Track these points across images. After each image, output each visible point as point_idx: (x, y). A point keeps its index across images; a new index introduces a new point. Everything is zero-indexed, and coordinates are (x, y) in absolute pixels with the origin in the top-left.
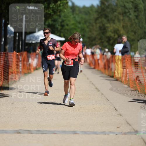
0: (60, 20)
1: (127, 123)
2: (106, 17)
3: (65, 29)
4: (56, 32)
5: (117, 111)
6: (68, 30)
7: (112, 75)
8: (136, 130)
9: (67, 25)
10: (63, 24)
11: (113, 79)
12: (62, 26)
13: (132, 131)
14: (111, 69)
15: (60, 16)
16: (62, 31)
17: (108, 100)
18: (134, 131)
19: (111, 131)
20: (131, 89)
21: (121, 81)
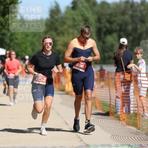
0: (9, 34)
1: (78, 137)
2: (56, 30)
3: (15, 43)
4: (5, 46)
5: (68, 125)
6: (17, 44)
7: (62, 88)
8: (87, 144)
9: (16, 39)
10: (12, 38)
11: (63, 93)
12: (11, 40)
13: (82, 145)
14: (62, 83)
15: (8, 30)
16: (12, 44)
17: (59, 114)
18: (85, 145)
19: (62, 146)
20: (82, 103)
21: (72, 95)
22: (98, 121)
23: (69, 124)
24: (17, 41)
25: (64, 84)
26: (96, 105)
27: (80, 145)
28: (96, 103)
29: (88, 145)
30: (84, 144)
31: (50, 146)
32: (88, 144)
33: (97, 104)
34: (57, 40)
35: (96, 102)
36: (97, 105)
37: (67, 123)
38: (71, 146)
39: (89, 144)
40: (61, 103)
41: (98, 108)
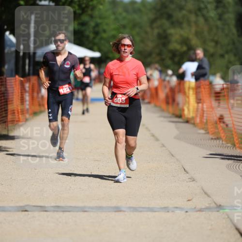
0: (92, 24)
1: (204, 193)
2: (169, 17)
3: (101, 38)
5: (187, 173)
7: (178, 113)
8: (218, 204)
9: (104, 31)
10: (96, 29)
11: (180, 120)
12: (97, 33)
13: (212, 205)
14: (178, 104)
15: (92, 17)
16: (96, 41)
17: (172, 155)
18: (215, 206)
19: (178, 206)
20: (211, 136)
21: (194, 124)
23: (189, 171)
24: (105, 35)
25: (181, 106)
26: (234, 140)
27: (207, 205)
28: (233, 138)
29: (220, 205)
30: (214, 204)
31: (158, 207)
32: (220, 204)
33: (235, 138)
34: (171, 35)
35: (234, 136)
37: (186, 169)
38: (193, 207)
39: (222, 204)
40: (177, 138)
41: (237, 145)
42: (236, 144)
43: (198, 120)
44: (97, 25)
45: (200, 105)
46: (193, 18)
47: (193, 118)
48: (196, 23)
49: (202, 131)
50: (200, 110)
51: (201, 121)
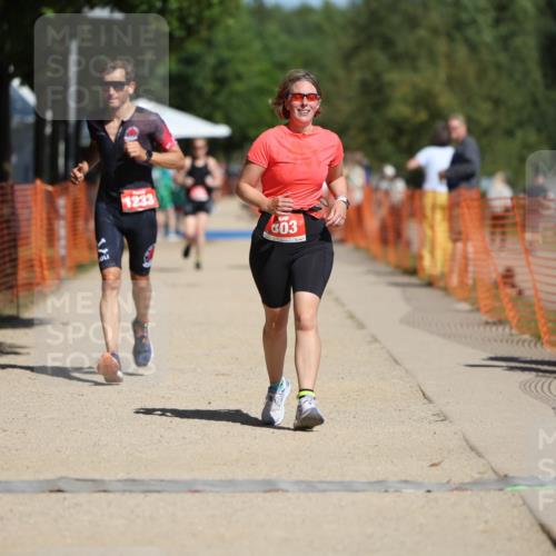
0: (211, 60)
1: (468, 449)
2: (387, 44)
5: (430, 401)
7: (409, 263)
8: (502, 473)
9: (239, 77)
10: (221, 72)
11: (413, 280)
12: (221, 82)
13: (486, 476)
14: (408, 244)
15: (209, 43)
16: (221, 99)
17: (396, 362)
18: (493, 477)
19: (409, 479)
20: (485, 318)
21: (446, 289)
22: (536, 387)
23: (434, 398)
24: (239, 87)
25: (415, 247)
26: (537, 327)
27: (477, 476)
28: (536, 321)
29: (506, 476)
30: (490, 472)
32: (506, 472)
33: (542, 322)
34: (391, 84)
35: (538, 316)
36: (543, 330)
37: (428, 393)
38: (444, 481)
39: (511, 475)
40: (406, 321)
41: (546, 338)
42: (542, 335)
43: (454, 281)
44: (222, 63)
45: (459, 245)
46: (442, 46)
47: (443, 276)
48: (450, 57)
49: (465, 306)
50: (458, 257)
51: (462, 283)
